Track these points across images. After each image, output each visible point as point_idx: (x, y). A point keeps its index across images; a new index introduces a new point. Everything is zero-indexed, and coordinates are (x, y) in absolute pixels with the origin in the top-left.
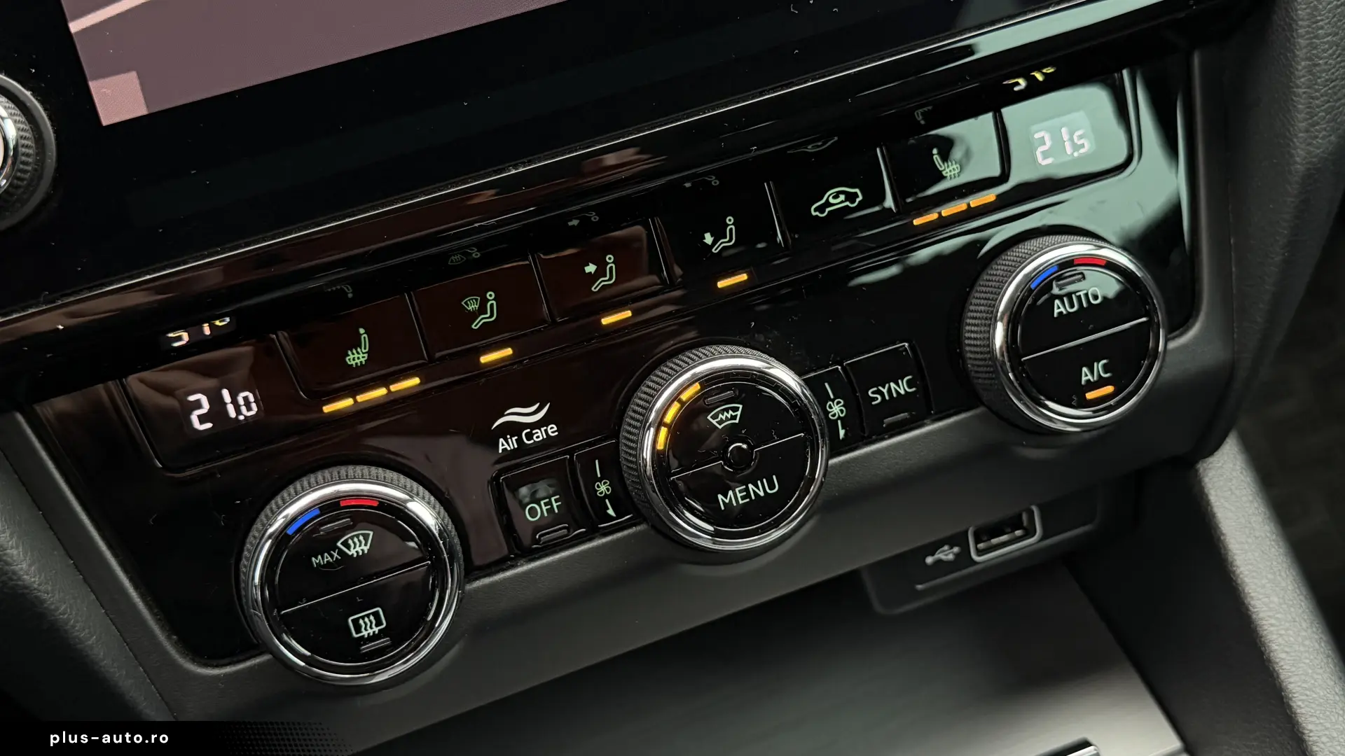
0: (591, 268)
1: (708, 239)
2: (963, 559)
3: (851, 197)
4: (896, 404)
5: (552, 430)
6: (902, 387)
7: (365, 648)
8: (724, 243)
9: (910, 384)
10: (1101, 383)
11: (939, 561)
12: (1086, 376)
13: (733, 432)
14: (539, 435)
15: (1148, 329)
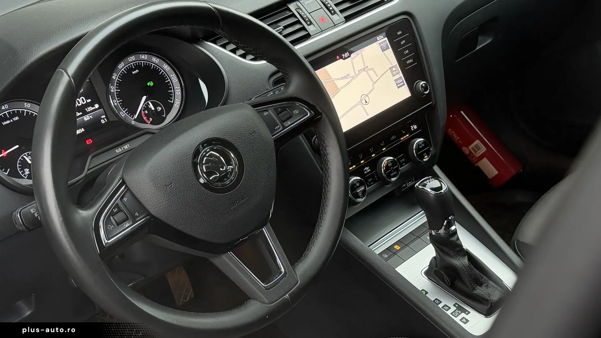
0: (370, 150)
1: (381, 144)
2: (406, 186)
3: (394, 137)
4: (403, 162)
5: (370, 170)
6: (403, 160)
7: (360, 197)
8: (383, 144)
9: (404, 159)
10: (426, 156)
11: (404, 186)
12: (424, 155)
13: (391, 167)
14: (368, 171)
15: (429, 149)
